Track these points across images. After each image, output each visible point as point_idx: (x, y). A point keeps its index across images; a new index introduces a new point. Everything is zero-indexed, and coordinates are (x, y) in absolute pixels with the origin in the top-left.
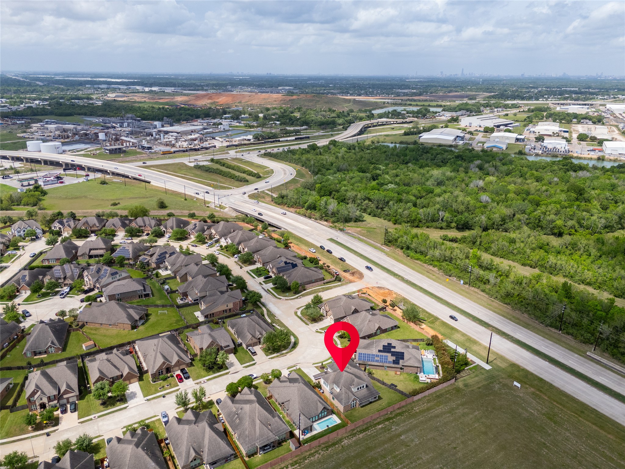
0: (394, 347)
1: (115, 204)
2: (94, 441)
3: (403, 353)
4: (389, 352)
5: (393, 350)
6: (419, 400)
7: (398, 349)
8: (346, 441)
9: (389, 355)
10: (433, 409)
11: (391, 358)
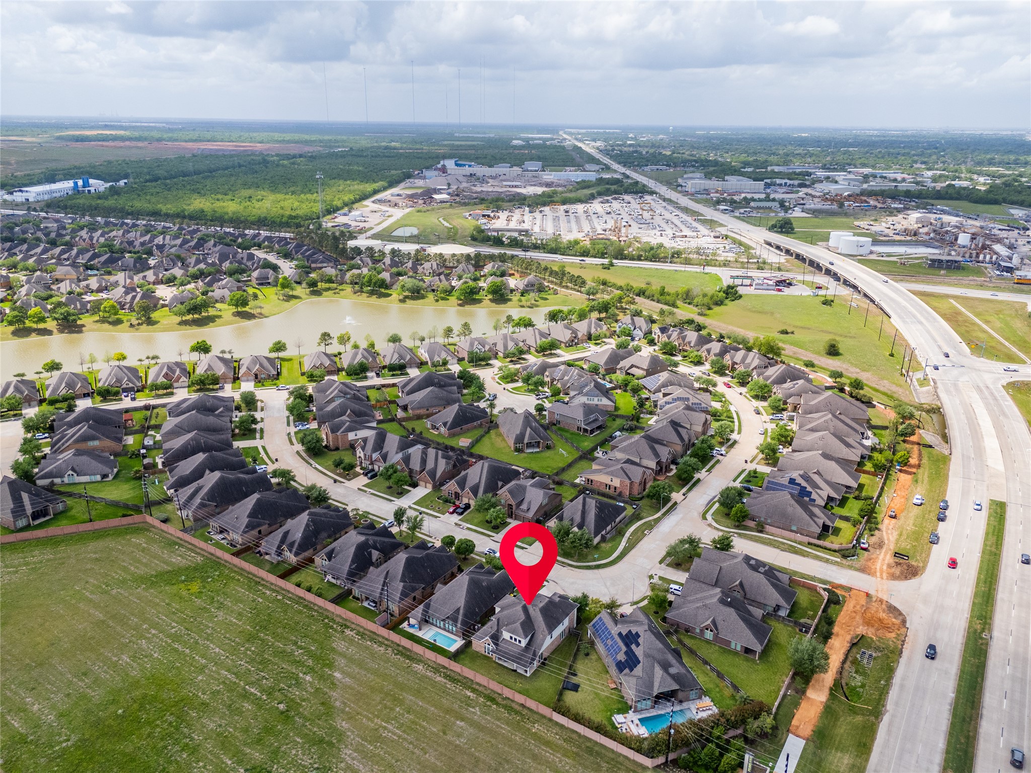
0: (638, 645)
1: (785, 332)
2: (330, 501)
3: (639, 662)
4: (627, 645)
5: (633, 647)
6: (557, 724)
7: (639, 652)
8: (421, 667)
9: (624, 649)
10: (552, 749)
11: (621, 657)
